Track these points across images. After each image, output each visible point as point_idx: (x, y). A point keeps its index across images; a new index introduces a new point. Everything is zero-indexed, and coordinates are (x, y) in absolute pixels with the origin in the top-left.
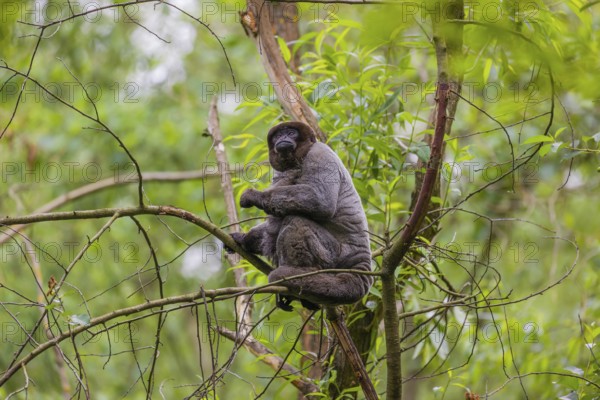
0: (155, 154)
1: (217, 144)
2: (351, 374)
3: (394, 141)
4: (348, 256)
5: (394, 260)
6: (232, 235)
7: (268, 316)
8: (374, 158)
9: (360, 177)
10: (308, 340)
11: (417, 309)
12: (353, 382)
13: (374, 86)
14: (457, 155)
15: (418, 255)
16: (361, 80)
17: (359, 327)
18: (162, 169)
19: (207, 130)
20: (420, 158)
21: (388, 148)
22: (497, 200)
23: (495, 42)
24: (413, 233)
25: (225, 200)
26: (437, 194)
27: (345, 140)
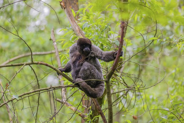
0: (37, 47)
1: (54, 42)
2: (97, 111)
3: (108, 40)
5: (109, 76)
7: (72, 95)
8: (102, 45)
10: (84, 102)
11: (117, 91)
12: (98, 114)
13: (101, 23)
15: (116, 75)
19: (51, 38)
21: (106, 42)
24: (115, 68)
25: (57, 60)
27: (93, 40)
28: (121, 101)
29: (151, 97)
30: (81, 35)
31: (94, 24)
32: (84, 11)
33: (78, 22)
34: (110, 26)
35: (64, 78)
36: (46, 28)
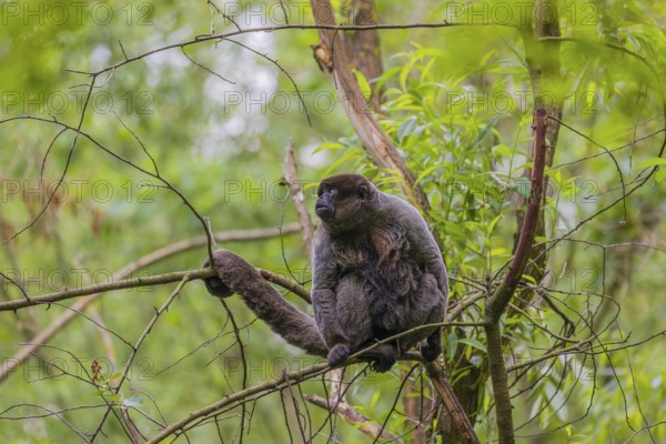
1: (295, 192)
5: (496, 309)
8: (470, 198)
9: (456, 220)
10: (410, 404)
13: (465, 119)
17: (464, 386)
19: (284, 179)
24: (517, 277)
26: (542, 233)
27: (437, 180)
30: (393, 166)
31: (439, 123)
32: (403, 78)
33: (382, 116)
34: (496, 127)
36: (265, 143)
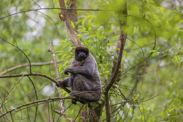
0: (34, 57)
1: (52, 54)
3: (106, 52)
4: (95, 88)
5: (108, 89)
6: (59, 82)
7: (69, 107)
8: (101, 57)
10: (81, 113)
11: (115, 103)
13: (100, 35)
14: (126, 56)
15: (114, 87)
16: (96, 33)
17: (97, 109)
18: (36, 62)
19: (49, 50)
20: (115, 57)
21: (105, 54)
22: (138, 70)
23: (137, 22)
24: (114, 80)
25: (55, 71)
26: (120, 68)
28: (118, 113)
29: (149, 109)
31: (93, 36)
32: (83, 23)
33: (77, 33)
34: (109, 38)
35: (62, 89)
